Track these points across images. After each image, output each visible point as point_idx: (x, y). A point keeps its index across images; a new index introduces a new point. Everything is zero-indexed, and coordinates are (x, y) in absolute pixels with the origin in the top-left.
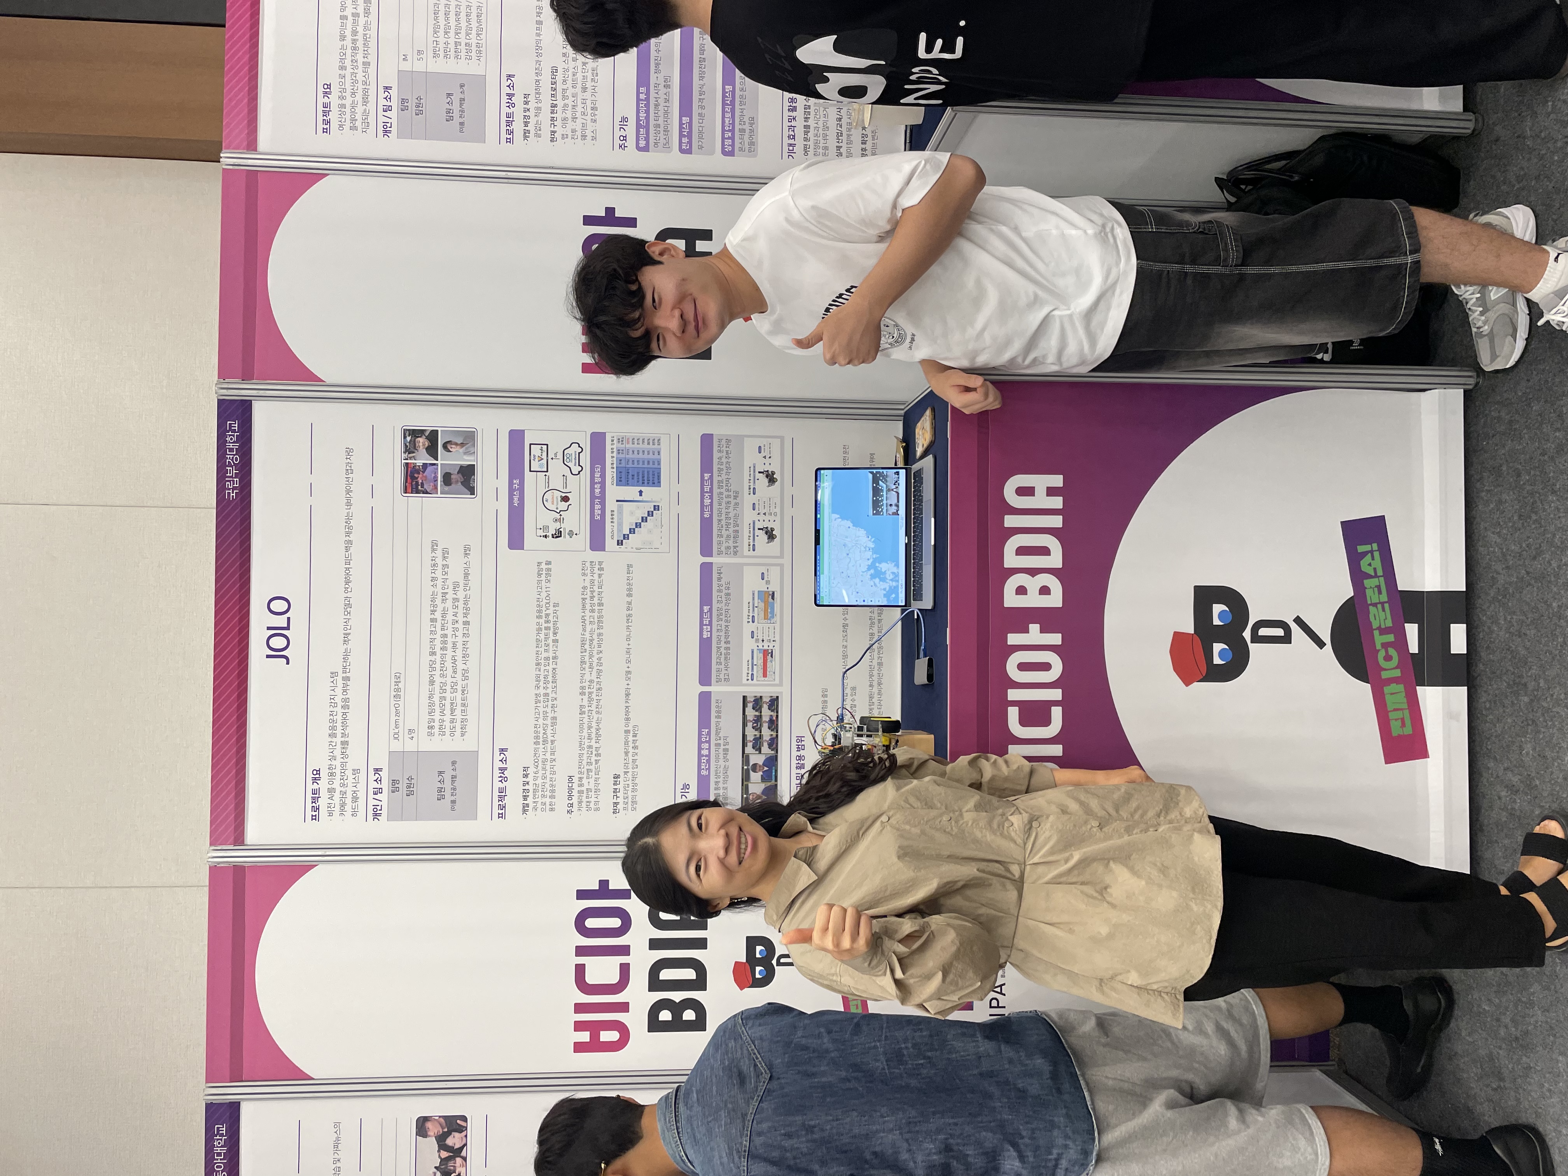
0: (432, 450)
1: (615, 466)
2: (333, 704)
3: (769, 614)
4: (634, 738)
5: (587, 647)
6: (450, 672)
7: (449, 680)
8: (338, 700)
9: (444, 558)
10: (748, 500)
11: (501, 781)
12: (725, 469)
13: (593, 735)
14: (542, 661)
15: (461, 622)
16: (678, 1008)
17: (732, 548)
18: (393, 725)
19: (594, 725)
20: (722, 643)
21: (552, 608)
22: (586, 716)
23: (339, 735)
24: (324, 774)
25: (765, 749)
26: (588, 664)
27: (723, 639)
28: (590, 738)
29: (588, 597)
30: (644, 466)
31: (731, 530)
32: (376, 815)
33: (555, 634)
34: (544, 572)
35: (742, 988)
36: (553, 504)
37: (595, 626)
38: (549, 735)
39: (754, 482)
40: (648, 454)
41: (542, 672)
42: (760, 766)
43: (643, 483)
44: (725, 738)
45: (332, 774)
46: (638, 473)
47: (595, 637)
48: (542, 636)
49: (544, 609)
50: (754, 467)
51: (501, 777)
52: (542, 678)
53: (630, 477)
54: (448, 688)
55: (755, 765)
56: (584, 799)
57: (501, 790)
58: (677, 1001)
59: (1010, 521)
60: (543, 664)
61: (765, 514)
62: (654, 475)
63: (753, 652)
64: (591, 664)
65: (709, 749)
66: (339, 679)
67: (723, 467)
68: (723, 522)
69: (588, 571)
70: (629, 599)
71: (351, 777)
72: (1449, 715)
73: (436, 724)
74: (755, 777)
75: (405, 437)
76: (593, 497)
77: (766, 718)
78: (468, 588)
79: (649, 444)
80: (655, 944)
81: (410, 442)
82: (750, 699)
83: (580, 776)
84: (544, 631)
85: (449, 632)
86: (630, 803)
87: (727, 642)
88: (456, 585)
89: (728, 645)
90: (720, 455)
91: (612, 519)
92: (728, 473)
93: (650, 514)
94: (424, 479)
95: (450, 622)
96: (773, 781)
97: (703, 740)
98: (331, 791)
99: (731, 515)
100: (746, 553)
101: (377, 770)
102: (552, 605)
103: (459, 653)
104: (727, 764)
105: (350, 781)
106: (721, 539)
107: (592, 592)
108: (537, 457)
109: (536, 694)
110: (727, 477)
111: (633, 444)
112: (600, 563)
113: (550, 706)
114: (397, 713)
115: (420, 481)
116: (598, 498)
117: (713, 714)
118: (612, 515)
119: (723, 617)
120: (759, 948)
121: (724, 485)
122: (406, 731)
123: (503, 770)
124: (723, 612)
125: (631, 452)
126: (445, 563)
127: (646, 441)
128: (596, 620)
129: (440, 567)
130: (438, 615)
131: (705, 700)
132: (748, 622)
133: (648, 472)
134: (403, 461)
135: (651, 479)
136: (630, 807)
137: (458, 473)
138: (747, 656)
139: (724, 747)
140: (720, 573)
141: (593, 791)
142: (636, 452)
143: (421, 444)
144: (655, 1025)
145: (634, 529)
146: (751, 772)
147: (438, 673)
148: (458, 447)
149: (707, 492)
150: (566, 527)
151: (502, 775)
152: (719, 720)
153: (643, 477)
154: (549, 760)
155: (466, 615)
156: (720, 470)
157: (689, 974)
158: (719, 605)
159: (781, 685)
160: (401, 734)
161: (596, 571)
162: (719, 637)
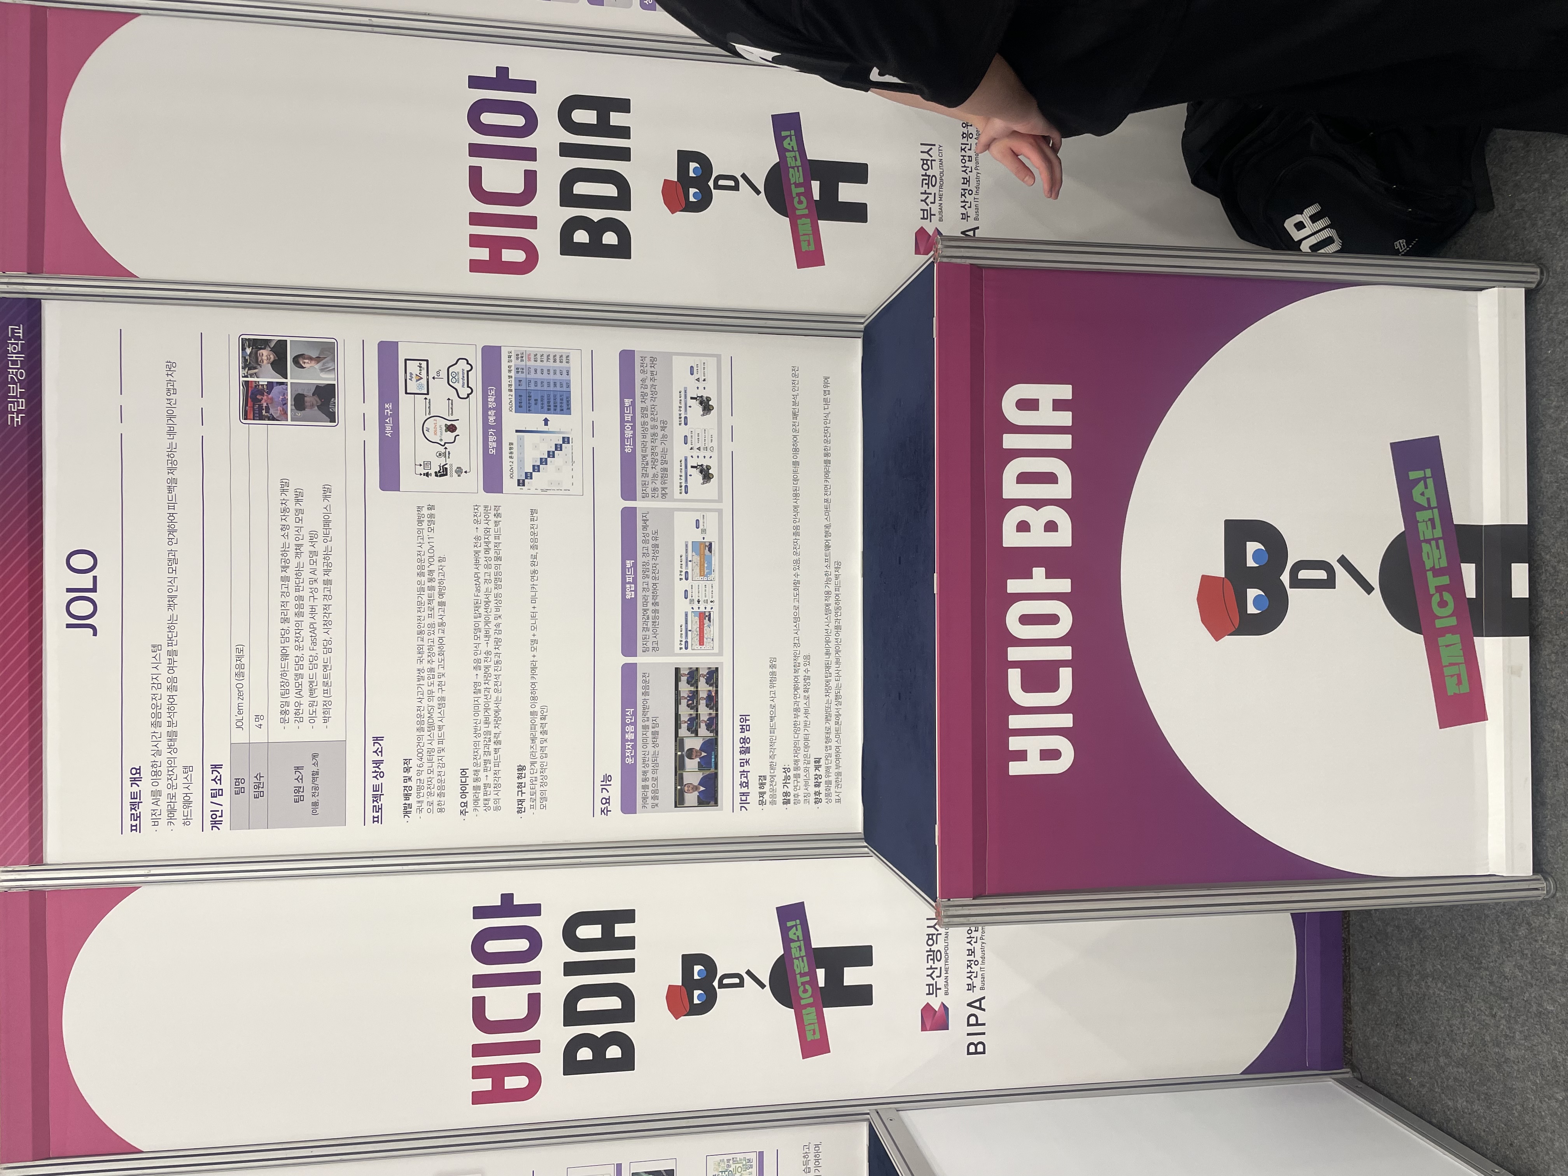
0: (279, 366)
1: (513, 388)
2: (156, 686)
3: (705, 570)
4: (543, 722)
5: (482, 610)
6: (307, 643)
7: (307, 653)
8: (163, 679)
9: (298, 501)
10: (678, 431)
11: (375, 777)
12: (650, 393)
13: (491, 719)
14: (426, 629)
15: (320, 581)
16: (598, 1045)
17: (660, 490)
18: (235, 711)
19: (492, 706)
20: (650, 605)
21: (436, 563)
22: (482, 695)
23: (165, 724)
24: (146, 774)
25: (703, 731)
26: (483, 632)
27: (650, 600)
28: (487, 722)
29: (482, 549)
30: (548, 389)
31: (658, 468)
32: (215, 823)
33: (441, 595)
34: (426, 519)
35: (677, 1017)
36: (436, 434)
37: (492, 585)
38: (436, 720)
39: (686, 410)
40: (555, 373)
41: (425, 642)
42: (697, 751)
43: (549, 410)
44: (655, 719)
45: (156, 773)
46: (542, 397)
47: (492, 598)
48: (425, 598)
50: (685, 392)
51: (375, 772)
52: (425, 649)
53: (533, 402)
54: (306, 663)
55: (691, 750)
56: (481, 796)
57: (376, 788)
58: (599, 1037)
59: (1010, 441)
60: (426, 632)
61: (699, 449)
62: (562, 399)
63: (686, 615)
64: (487, 632)
65: (635, 733)
66: (163, 653)
67: (648, 391)
68: (649, 458)
69: (482, 518)
70: (534, 552)
71: (181, 776)
72: (1511, 671)
73: (292, 709)
74: (691, 764)
75: (244, 349)
76: (486, 426)
77: (703, 694)
78: (329, 539)
79: (555, 361)
80: (571, 969)
81: (250, 355)
83: (475, 768)
84: (427, 592)
85: (306, 594)
86: (538, 800)
87: (655, 604)
88: (313, 536)
89: (657, 608)
90: (643, 376)
91: (511, 453)
92: (653, 399)
93: (558, 447)
94: (269, 401)
95: (307, 581)
96: (713, 770)
97: (628, 721)
98: (156, 794)
99: (658, 450)
100: (677, 495)
101: (215, 767)
102: (436, 559)
103: (319, 619)
104: (657, 749)
105: (181, 781)
106: (646, 479)
107: (487, 543)
108: (414, 376)
109: (419, 670)
110: (652, 403)
111: (536, 361)
112: (497, 508)
113: (436, 683)
114: (240, 695)
115: (265, 405)
116: (492, 428)
117: (640, 691)
118: (511, 448)
119: (650, 573)
120: (697, 968)
121: (649, 413)
122: (253, 718)
123: (377, 763)
124: (650, 567)
125: (533, 371)
126: (298, 507)
127: (551, 357)
128: (493, 577)
129: (292, 512)
130: (291, 573)
131: (629, 674)
132: (681, 579)
133: (555, 396)
134: (242, 379)
135: (558, 405)
136: (538, 804)
137: (313, 394)
138: (679, 620)
139: (654, 730)
140: (645, 521)
141: (492, 786)
142: (539, 371)
143: (264, 358)
144: (572, 1066)
145: (539, 466)
146: (686, 760)
147: (292, 644)
148: (313, 362)
149: (628, 422)
150: (453, 462)
151: (377, 770)
152: (647, 697)
153: (549, 402)
154: (436, 750)
155: (327, 572)
156: (644, 395)
157: (614, 1003)
158: (645, 559)
159: (720, 653)
160: (245, 721)
161: (492, 518)
162: (645, 598)
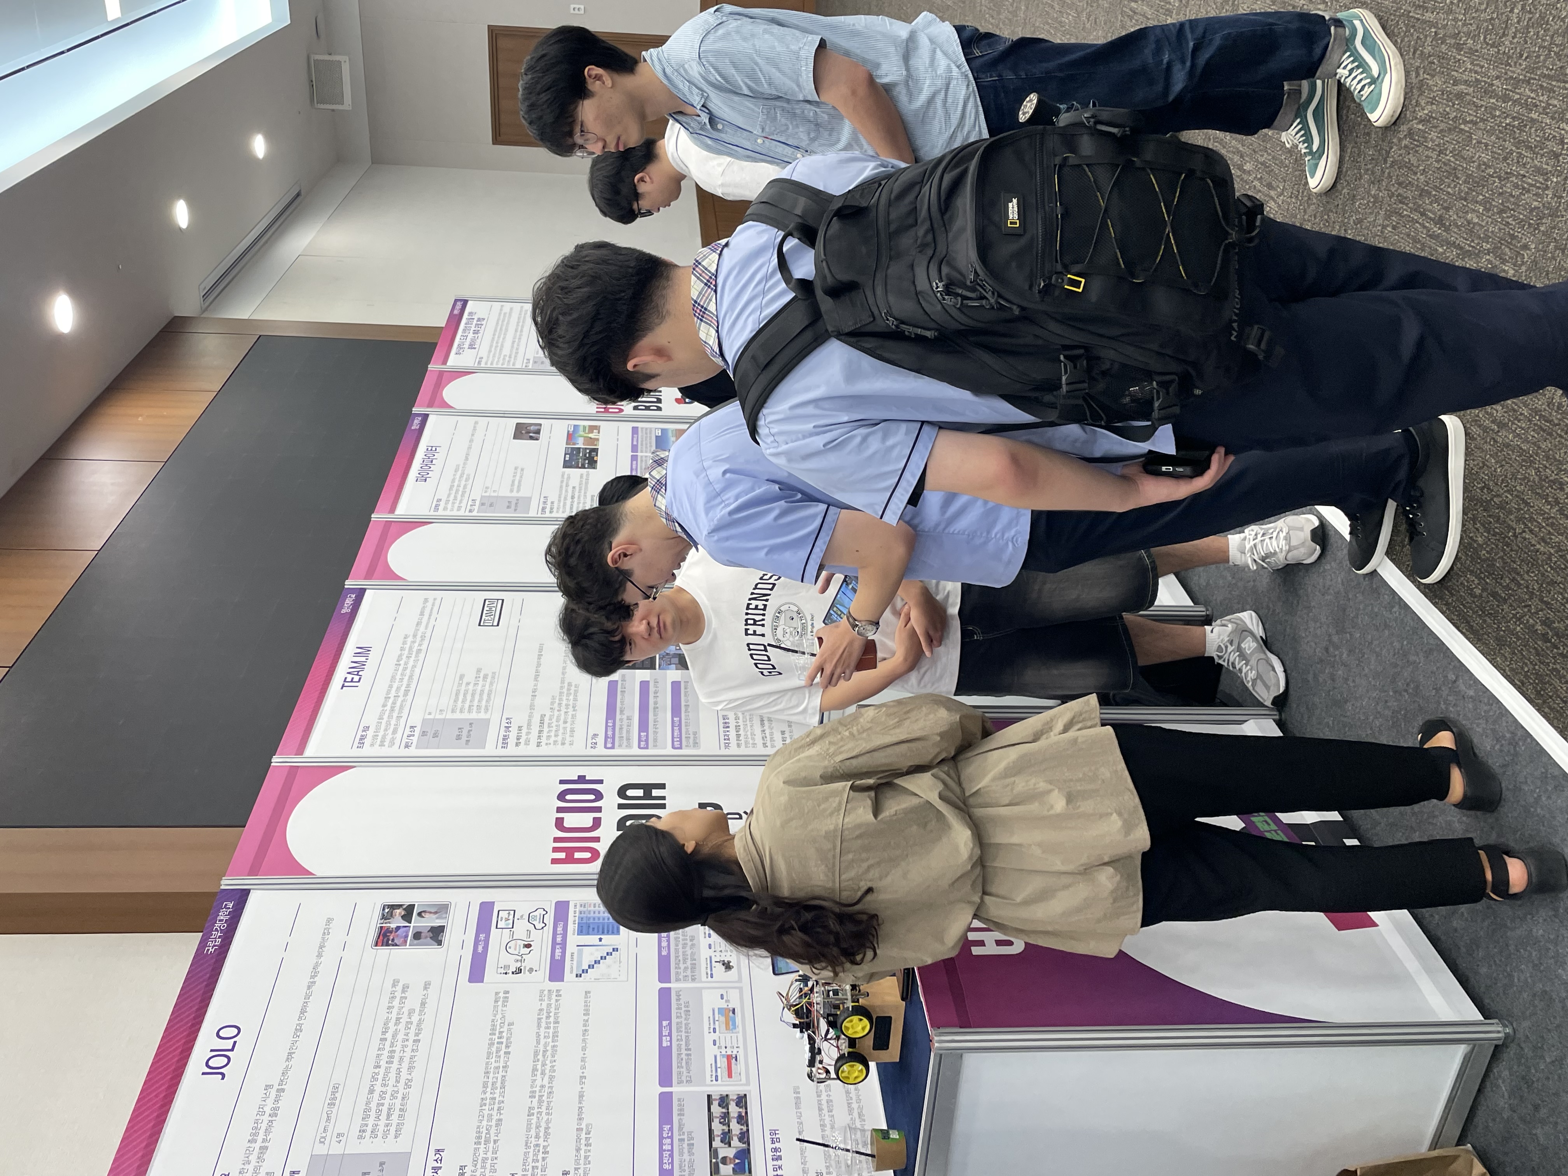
0: (407, 917)
1: (576, 923)
2: (260, 1114)
3: (730, 1026)
4: (587, 1136)
5: (540, 1057)
6: (392, 1082)
7: (389, 1089)
8: (267, 1109)
9: (403, 991)
10: (704, 943)
13: (542, 1134)
14: (492, 1070)
17: (690, 977)
18: (321, 1129)
19: (543, 1125)
20: (683, 1050)
21: (506, 1026)
22: (535, 1117)
23: (260, 1140)
26: (540, 1071)
27: (683, 1047)
28: (537, 1137)
29: (544, 1017)
30: (603, 922)
31: (689, 962)
33: (507, 1047)
34: (501, 999)
36: (515, 950)
37: (550, 1040)
38: (492, 1135)
41: (490, 1080)
43: (603, 934)
44: (690, 1133)
46: (598, 927)
47: (549, 1048)
48: (494, 1049)
49: (498, 1027)
52: (490, 1085)
53: (591, 930)
54: (388, 1096)
55: (725, 1158)
60: (492, 1073)
61: (721, 952)
63: (716, 1057)
64: (543, 1071)
65: (672, 1144)
66: (273, 1091)
68: (681, 958)
69: (546, 998)
70: (586, 1018)
73: (369, 1128)
74: (726, 1169)
75: (384, 909)
76: (554, 944)
77: (734, 1114)
78: (423, 1014)
81: (388, 912)
82: (715, 1096)
83: (524, 1173)
84: (496, 1046)
85: (398, 1049)
87: (688, 1049)
88: (411, 1012)
89: (689, 1052)
91: (572, 958)
93: (609, 955)
94: (395, 936)
95: (400, 1041)
96: (747, 1174)
97: (665, 1135)
99: (689, 952)
100: (704, 978)
101: (294, 1173)
102: (506, 1024)
103: (405, 1065)
104: (693, 1158)
106: (679, 970)
107: (548, 1013)
108: (504, 919)
109: (482, 1099)
112: (558, 991)
113: (496, 1108)
114: (328, 1119)
115: (391, 938)
116: (559, 943)
117: (675, 1112)
118: (572, 956)
119: (683, 1028)
122: (335, 1135)
123: (436, 1169)
124: (683, 1025)
125: (592, 913)
126: (403, 995)
128: (551, 1035)
129: (398, 998)
130: (389, 1036)
131: (666, 1101)
132: (710, 1033)
133: (608, 927)
134: (378, 926)
135: (610, 931)
137: (428, 931)
138: (709, 1060)
139: (689, 1142)
140: (678, 994)
142: (597, 913)
143: (397, 914)
145: (593, 965)
147: (379, 1083)
148: (432, 915)
150: (527, 966)
151: (435, 1174)
152: (682, 1117)
153: (603, 930)
154: (490, 1158)
155: (417, 1035)
158: (678, 1020)
159: (748, 1083)
160: (328, 1139)
161: (554, 997)
162: (679, 1046)
